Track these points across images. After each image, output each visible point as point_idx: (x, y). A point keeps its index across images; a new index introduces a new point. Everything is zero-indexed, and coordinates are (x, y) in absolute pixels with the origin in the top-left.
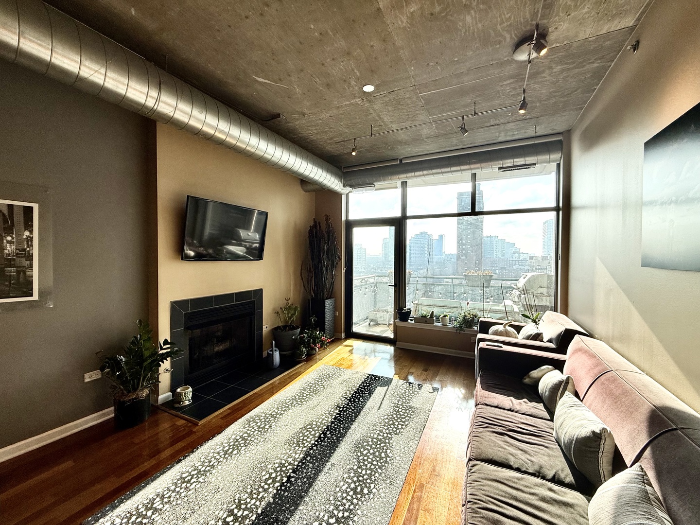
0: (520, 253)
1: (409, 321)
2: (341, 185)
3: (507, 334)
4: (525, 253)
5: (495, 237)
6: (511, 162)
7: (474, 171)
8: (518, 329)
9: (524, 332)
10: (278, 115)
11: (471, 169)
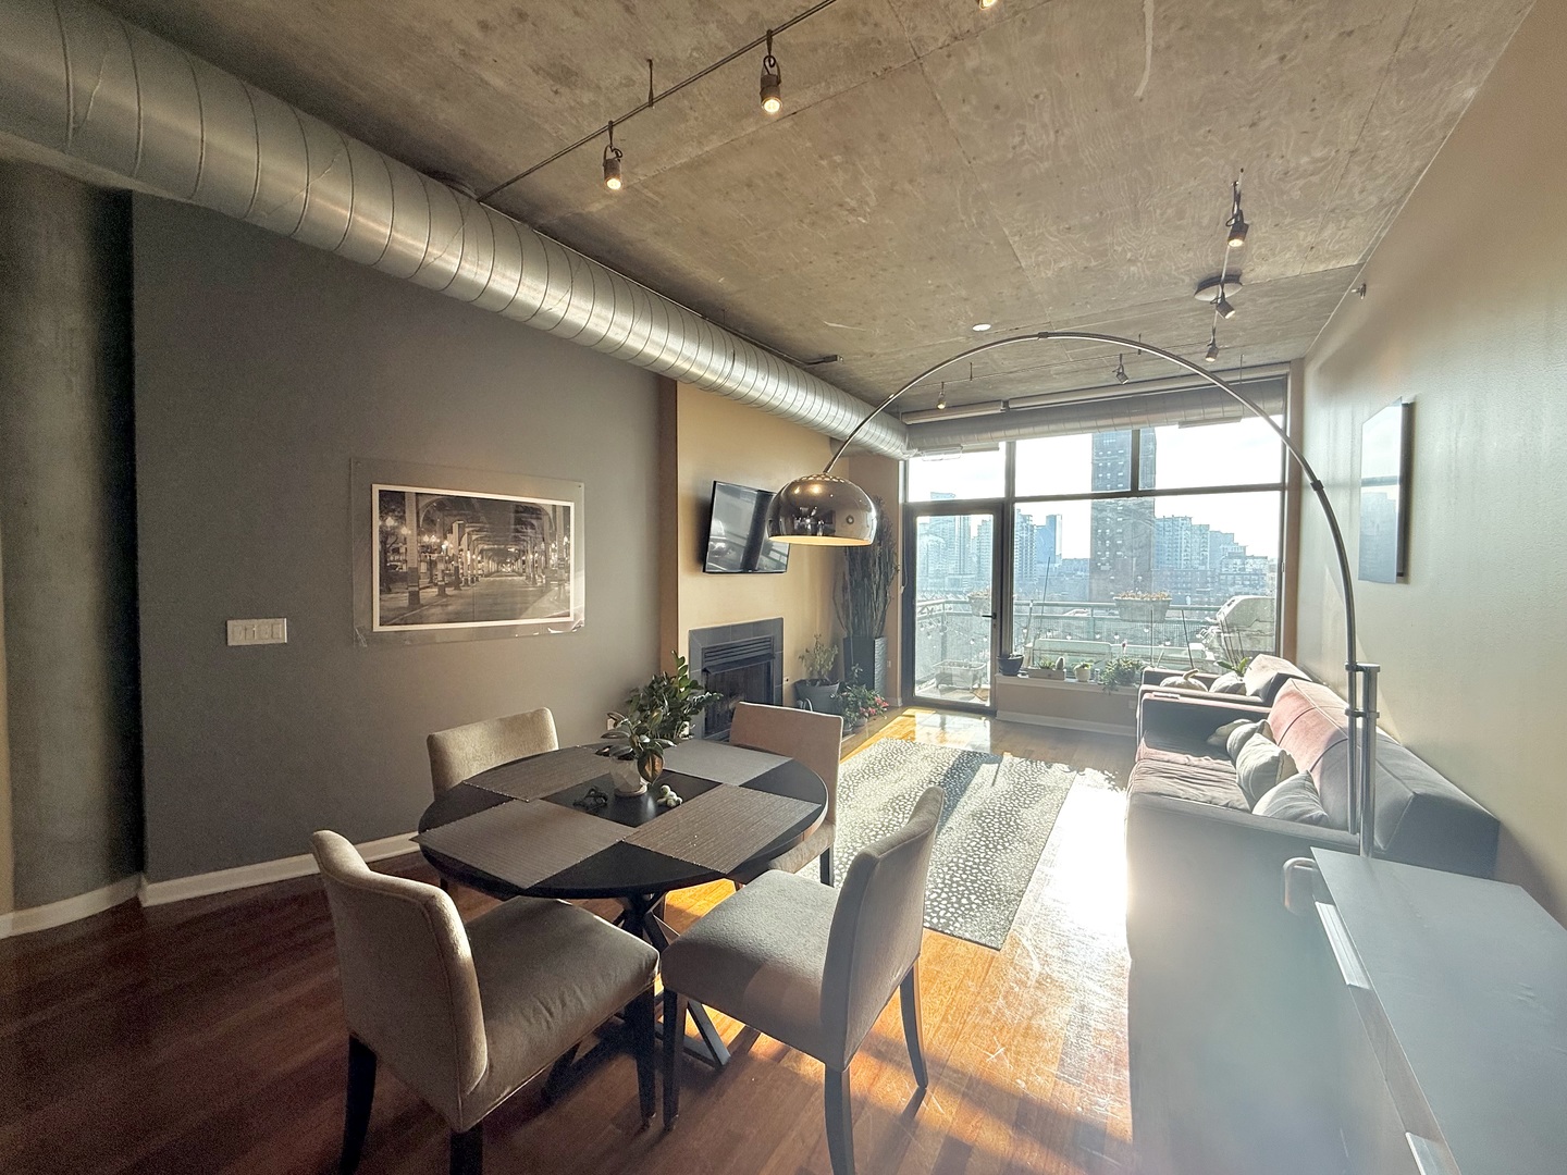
0: (1247, 558)
1: (1019, 675)
2: (905, 447)
3: (1189, 686)
5: (1185, 519)
6: (1200, 414)
7: (1136, 427)
8: (1209, 682)
9: (1216, 685)
10: (835, 358)
11: (1132, 424)
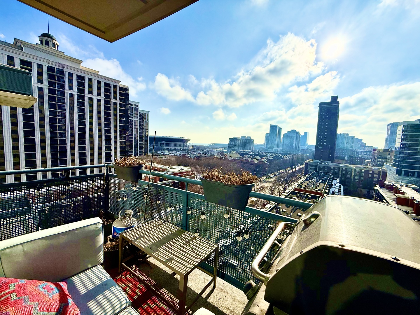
0: (366, 146)
4: (370, 146)
